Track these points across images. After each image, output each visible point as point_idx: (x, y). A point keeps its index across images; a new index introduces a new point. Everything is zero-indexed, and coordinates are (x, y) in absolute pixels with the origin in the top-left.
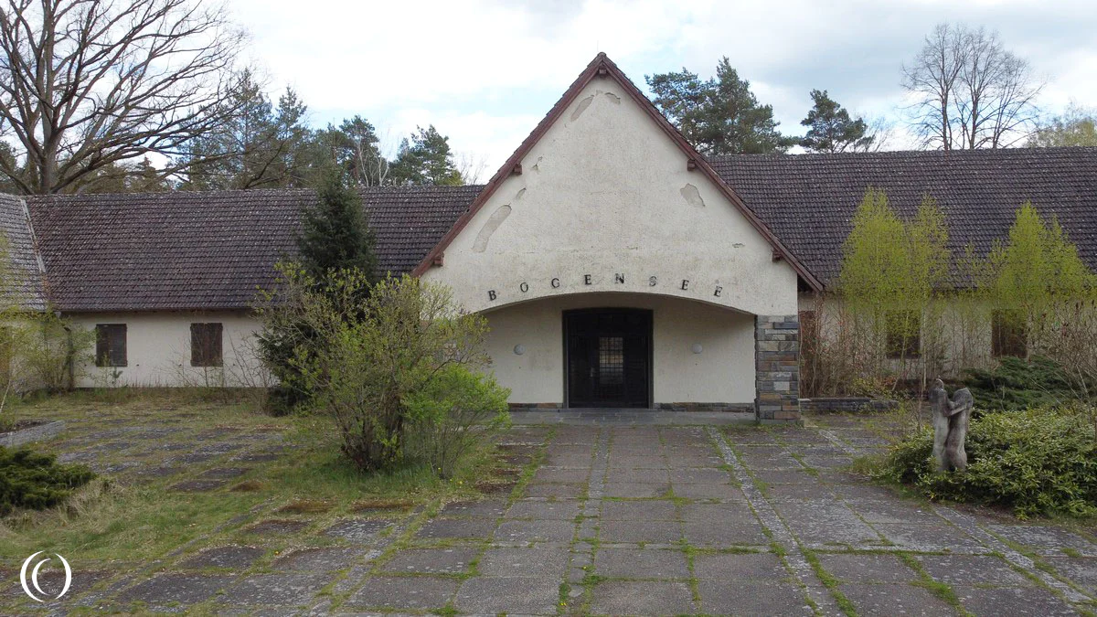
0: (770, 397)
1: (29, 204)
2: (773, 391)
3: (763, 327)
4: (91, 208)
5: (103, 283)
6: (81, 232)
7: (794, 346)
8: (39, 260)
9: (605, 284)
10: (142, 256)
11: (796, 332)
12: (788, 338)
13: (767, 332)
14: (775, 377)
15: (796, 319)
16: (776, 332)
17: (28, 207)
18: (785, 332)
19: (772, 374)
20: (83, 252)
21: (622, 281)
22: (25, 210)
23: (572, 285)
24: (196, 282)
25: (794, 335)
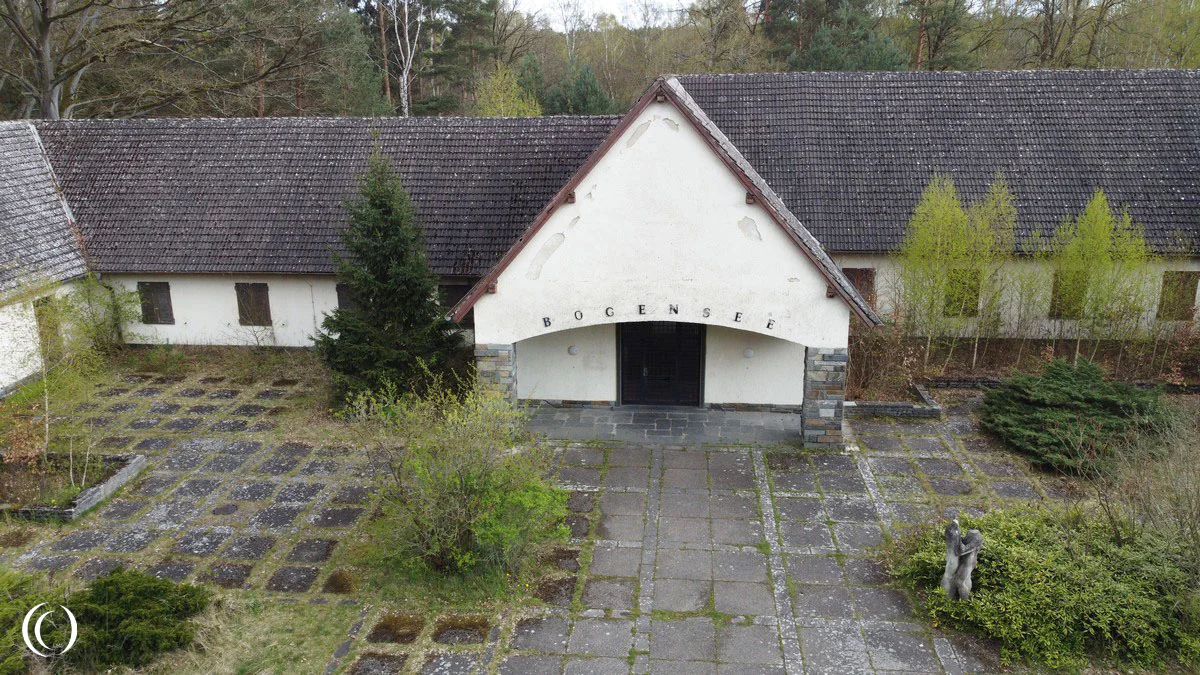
0: (814, 422)
1: (40, 130)
2: (818, 417)
3: (813, 358)
4: (109, 138)
5: (138, 238)
6: (103, 170)
7: (842, 376)
8: (65, 205)
9: (658, 314)
10: (174, 203)
11: (844, 364)
12: (836, 369)
13: (816, 363)
14: (821, 404)
15: (846, 352)
16: (825, 363)
17: (39, 133)
18: (834, 363)
19: (819, 402)
20: (110, 197)
21: (676, 312)
22: (37, 139)
23: (628, 315)
24: (233, 239)
25: (842, 367)
